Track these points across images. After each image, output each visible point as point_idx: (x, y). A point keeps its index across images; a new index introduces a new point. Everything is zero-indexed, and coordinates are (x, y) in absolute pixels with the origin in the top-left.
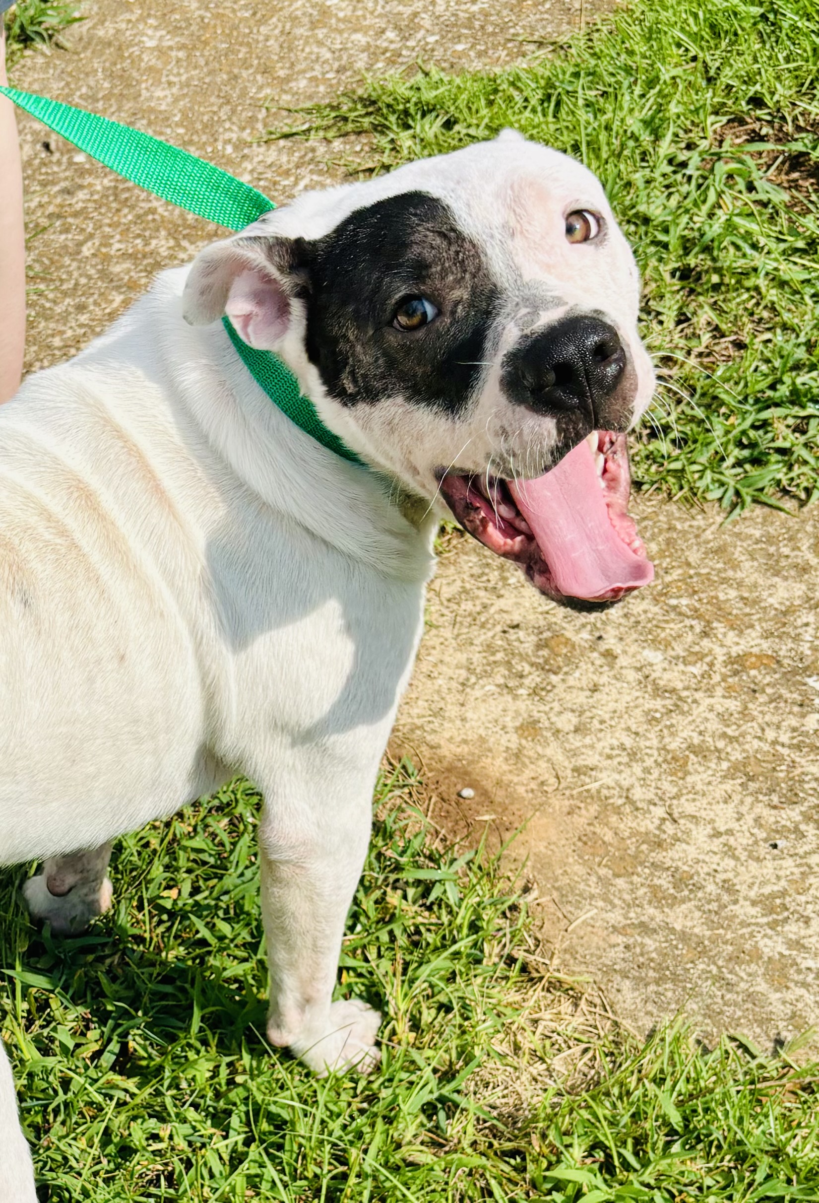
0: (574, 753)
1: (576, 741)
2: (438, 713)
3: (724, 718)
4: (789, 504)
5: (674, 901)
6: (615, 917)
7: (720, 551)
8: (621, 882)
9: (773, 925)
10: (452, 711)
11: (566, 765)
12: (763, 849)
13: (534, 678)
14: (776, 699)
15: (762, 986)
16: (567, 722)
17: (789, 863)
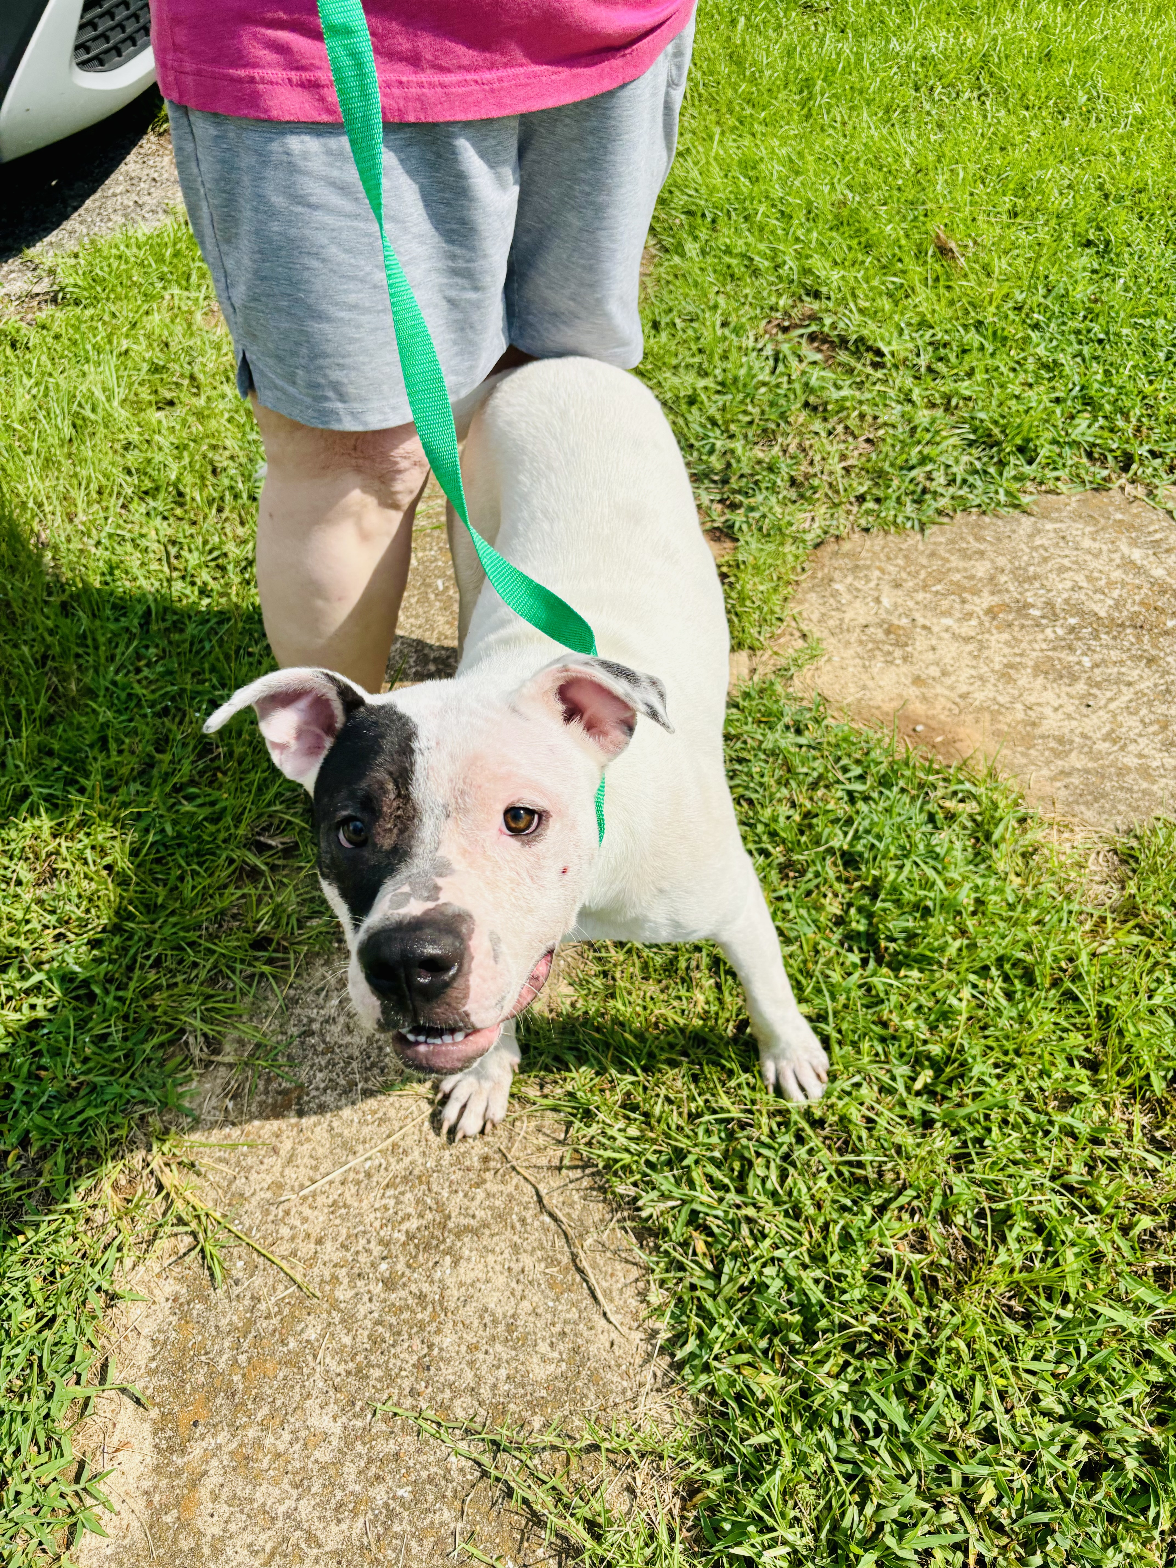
0: (952, 688)
1: (948, 681)
2: (864, 687)
3: (1007, 643)
4: (946, 520)
5: (1068, 753)
6: (1045, 772)
7: (933, 554)
8: (1032, 752)
9: (1122, 748)
10: (870, 684)
11: (953, 696)
12: (1084, 710)
13: (898, 653)
14: (1022, 627)
15: (1145, 785)
16: (934, 671)
17: (1101, 713)
